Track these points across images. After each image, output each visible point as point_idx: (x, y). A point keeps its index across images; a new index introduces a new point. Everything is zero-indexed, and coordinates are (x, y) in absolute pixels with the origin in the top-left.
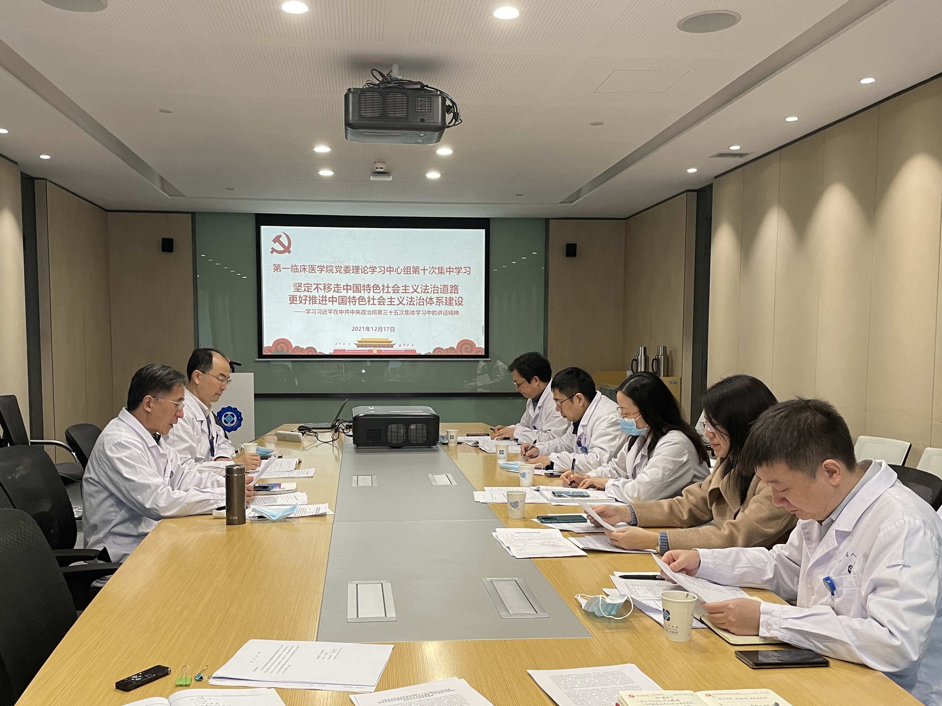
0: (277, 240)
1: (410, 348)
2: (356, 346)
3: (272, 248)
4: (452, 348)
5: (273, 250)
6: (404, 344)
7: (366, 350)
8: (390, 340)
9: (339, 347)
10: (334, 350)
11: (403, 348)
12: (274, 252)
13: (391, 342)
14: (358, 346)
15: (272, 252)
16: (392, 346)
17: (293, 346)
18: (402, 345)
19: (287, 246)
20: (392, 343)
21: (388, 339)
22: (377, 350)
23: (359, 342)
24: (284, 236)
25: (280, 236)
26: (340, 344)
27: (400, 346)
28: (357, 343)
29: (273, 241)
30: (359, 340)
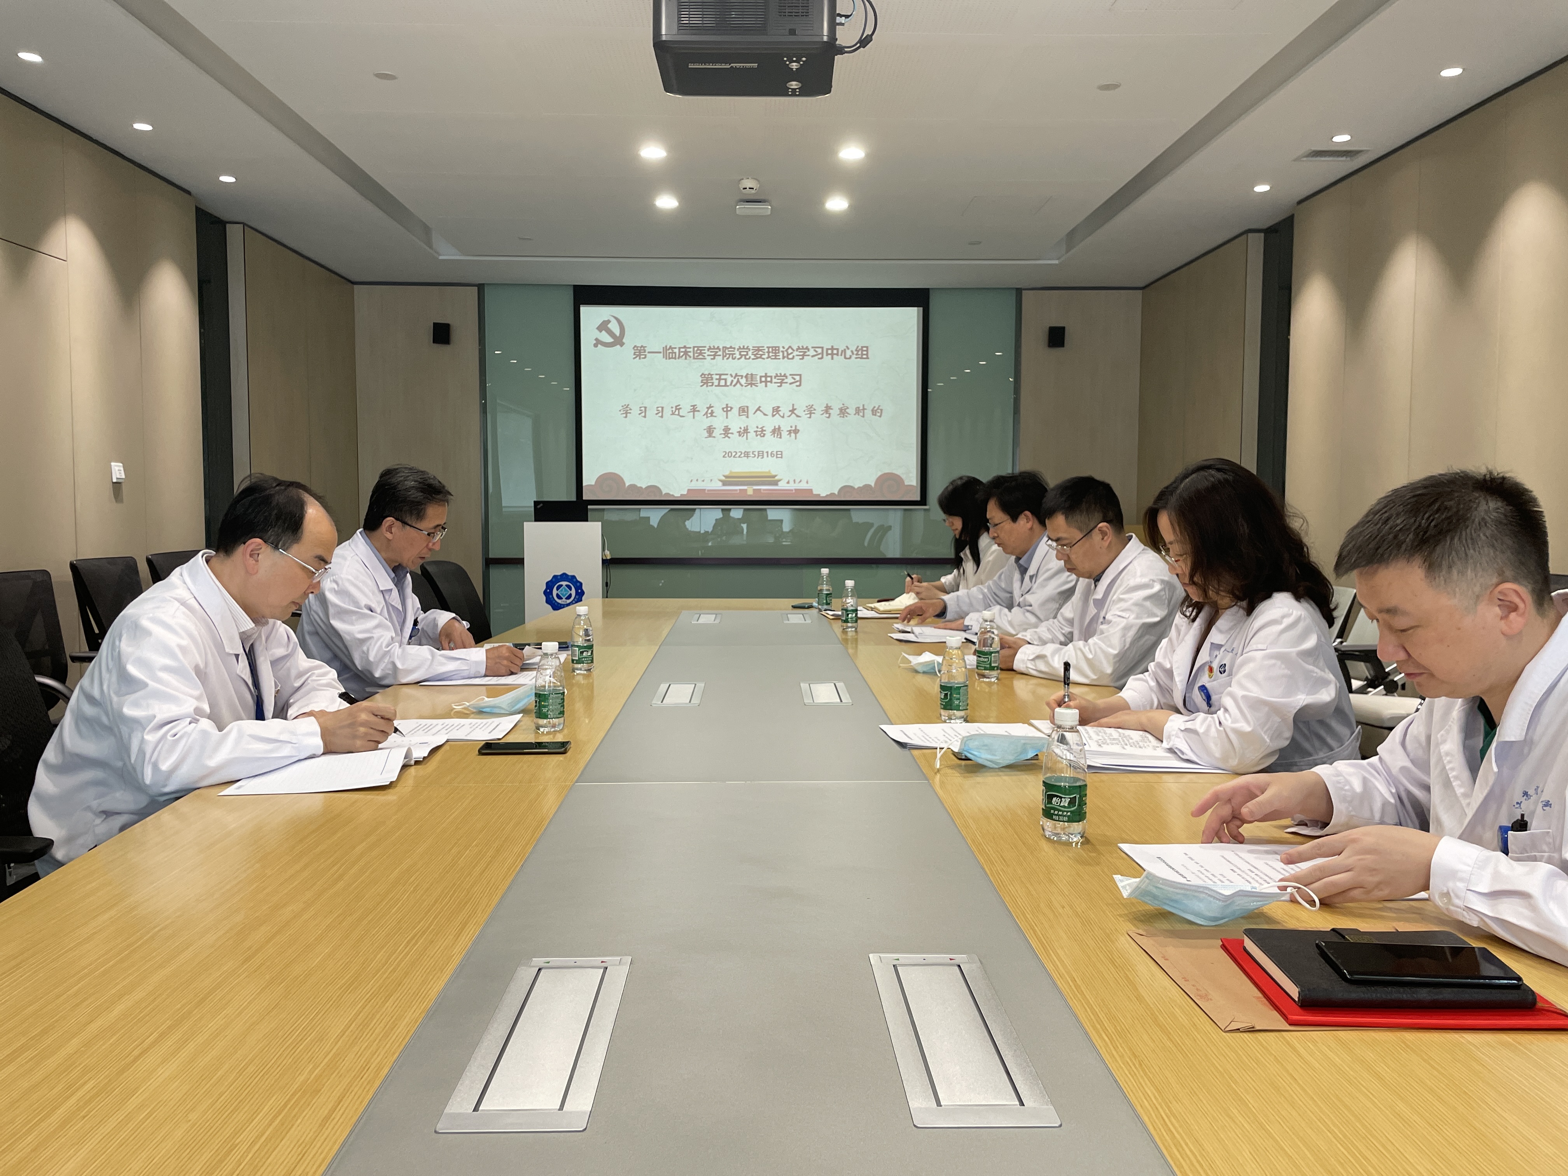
0: (604, 326)
1: (803, 486)
2: (720, 484)
3: (596, 339)
4: (867, 487)
5: (598, 342)
6: (794, 481)
7: (736, 490)
8: (773, 473)
9: (696, 485)
10: (689, 490)
11: (792, 486)
12: (599, 346)
13: (775, 476)
14: (724, 485)
15: (596, 345)
16: (776, 483)
17: (627, 485)
18: (792, 482)
19: (618, 334)
20: (776, 478)
21: (769, 472)
22: (754, 490)
23: (726, 477)
24: (614, 321)
25: (609, 322)
26: (697, 480)
27: (788, 483)
28: (724, 478)
29: (598, 328)
30: (727, 473)
